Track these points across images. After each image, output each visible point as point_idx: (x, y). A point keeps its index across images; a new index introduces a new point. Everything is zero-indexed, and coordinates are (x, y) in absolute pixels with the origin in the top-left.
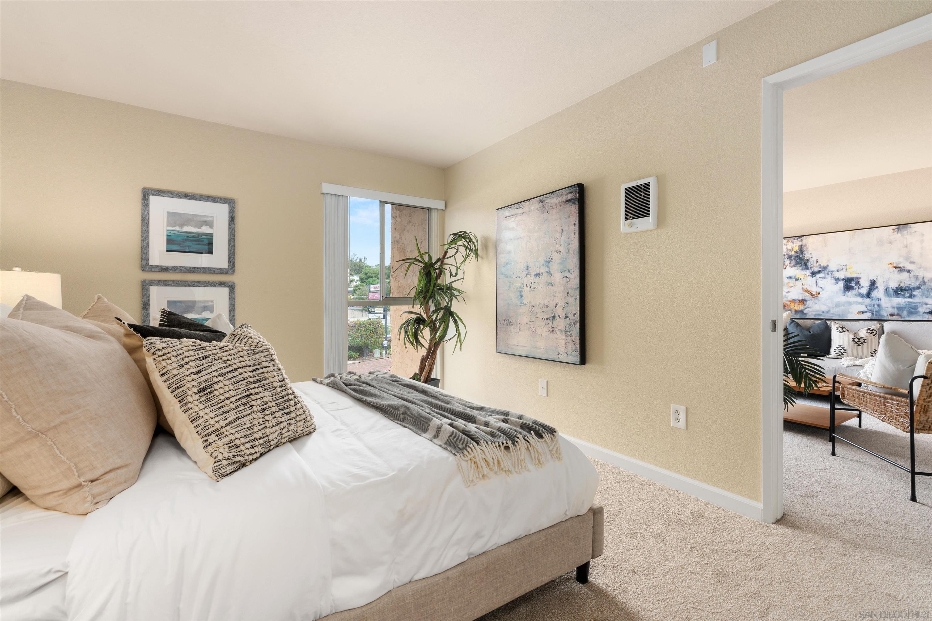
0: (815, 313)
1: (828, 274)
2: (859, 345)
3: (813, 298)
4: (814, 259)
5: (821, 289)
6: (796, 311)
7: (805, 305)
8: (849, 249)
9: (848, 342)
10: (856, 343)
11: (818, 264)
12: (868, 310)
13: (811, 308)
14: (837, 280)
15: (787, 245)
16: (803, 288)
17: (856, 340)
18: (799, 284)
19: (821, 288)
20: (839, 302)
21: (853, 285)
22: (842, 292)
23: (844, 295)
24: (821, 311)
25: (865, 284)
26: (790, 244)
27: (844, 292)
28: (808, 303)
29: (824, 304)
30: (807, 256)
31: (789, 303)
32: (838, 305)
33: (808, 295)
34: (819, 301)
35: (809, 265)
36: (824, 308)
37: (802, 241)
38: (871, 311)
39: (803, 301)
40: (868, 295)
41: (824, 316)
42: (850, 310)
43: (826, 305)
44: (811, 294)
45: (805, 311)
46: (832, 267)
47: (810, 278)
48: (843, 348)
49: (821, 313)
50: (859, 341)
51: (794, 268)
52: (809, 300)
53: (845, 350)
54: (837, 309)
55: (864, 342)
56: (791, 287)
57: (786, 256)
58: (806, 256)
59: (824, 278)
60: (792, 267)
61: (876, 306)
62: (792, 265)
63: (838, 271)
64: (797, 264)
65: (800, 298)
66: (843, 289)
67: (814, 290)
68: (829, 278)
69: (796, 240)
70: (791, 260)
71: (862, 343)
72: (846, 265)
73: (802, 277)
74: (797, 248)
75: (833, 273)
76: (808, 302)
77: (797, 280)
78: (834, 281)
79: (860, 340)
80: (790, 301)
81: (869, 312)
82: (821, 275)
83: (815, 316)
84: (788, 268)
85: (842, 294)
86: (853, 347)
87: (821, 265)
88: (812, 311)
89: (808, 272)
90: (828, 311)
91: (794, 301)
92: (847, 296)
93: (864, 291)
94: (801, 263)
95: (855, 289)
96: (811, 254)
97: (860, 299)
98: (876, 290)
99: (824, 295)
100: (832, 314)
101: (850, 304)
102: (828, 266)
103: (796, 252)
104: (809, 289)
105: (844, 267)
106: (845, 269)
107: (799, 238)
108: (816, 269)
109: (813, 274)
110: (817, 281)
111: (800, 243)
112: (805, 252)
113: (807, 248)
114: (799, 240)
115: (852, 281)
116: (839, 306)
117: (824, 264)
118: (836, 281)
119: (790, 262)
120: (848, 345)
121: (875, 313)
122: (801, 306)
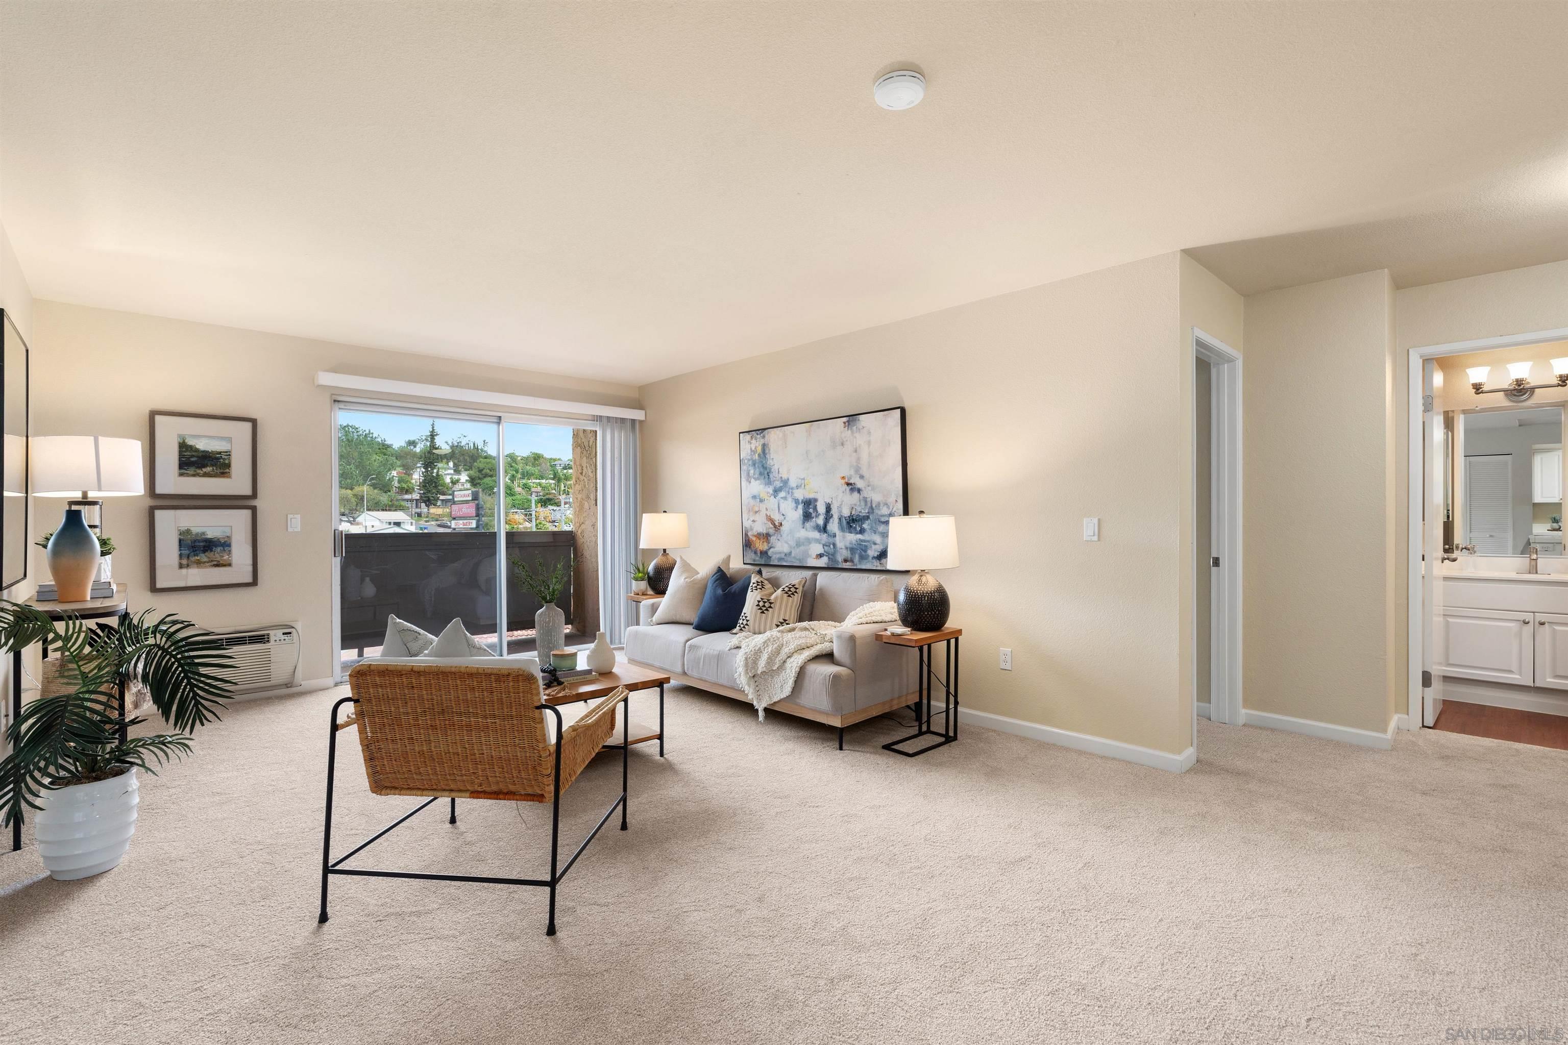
0: (778, 556)
1: (789, 493)
2: (763, 612)
3: (777, 531)
4: (776, 467)
5: (783, 517)
6: (761, 552)
7: (769, 543)
8: (807, 452)
9: (752, 608)
10: (760, 609)
11: (780, 476)
12: (825, 552)
13: (774, 547)
14: (797, 502)
15: (751, 443)
16: (767, 515)
17: (761, 604)
18: (763, 507)
19: (783, 515)
20: (799, 538)
21: (811, 510)
22: (801, 522)
23: (803, 528)
24: (783, 553)
25: (821, 509)
26: (754, 441)
27: (804, 523)
28: (773, 539)
29: (786, 542)
30: (770, 462)
31: (754, 539)
32: (799, 544)
33: (771, 526)
34: (781, 536)
35: (771, 476)
36: (786, 549)
37: (764, 437)
38: (827, 554)
39: (766, 537)
40: (824, 529)
41: (786, 561)
42: (810, 553)
43: (788, 544)
44: (775, 524)
45: (770, 553)
46: (793, 483)
47: (772, 497)
48: (746, 617)
49: (783, 556)
50: (764, 606)
51: (758, 481)
52: (773, 535)
53: (747, 621)
54: (798, 550)
55: (770, 607)
56: (756, 512)
57: (750, 463)
58: (768, 463)
59: (785, 498)
60: (756, 479)
61: (832, 546)
62: (756, 476)
63: (798, 487)
64: (761, 474)
65: (765, 532)
66: (802, 517)
67: (777, 518)
68: (790, 499)
69: (759, 436)
70: (755, 468)
71: (767, 610)
72: (804, 479)
73: (766, 498)
74: (759, 449)
75: (794, 491)
76: (771, 538)
77: (761, 501)
78: (794, 505)
79: (766, 604)
80: (755, 536)
81: (826, 556)
82: (782, 494)
83: (778, 561)
84: (753, 480)
85: (801, 526)
86: (756, 615)
87: (781, 477)
88: (776, 553)
89: (770, 490)
90: (790, 553)
91: (759, 536)
92: (806, 530)
93: (821, 521)
94: (764, 474)
95: (813, 518)
96: (773, 459)
97: (816, 535)
98: (831, 520)
99: (785, 528)
100: (794, 558)
101: (809, 541)
102: (788, 479)
103: (759, 455)
104: (772, 517)
105: (803, 482)
106: (803, 485)
107: (762, 432)
108: (778, 484)
109: (776, 491)
110: (779, 504)
111: (762, 441)
112: (767, 456)
113: (769, 450)
114: (762, 435)
115: (810, 505)
116: (800, 546)
117: (785, 477)
118: (795, 505)
119: (754, 472)
120: (751, 612)
121: (831, 557)
122: (765, 543)
